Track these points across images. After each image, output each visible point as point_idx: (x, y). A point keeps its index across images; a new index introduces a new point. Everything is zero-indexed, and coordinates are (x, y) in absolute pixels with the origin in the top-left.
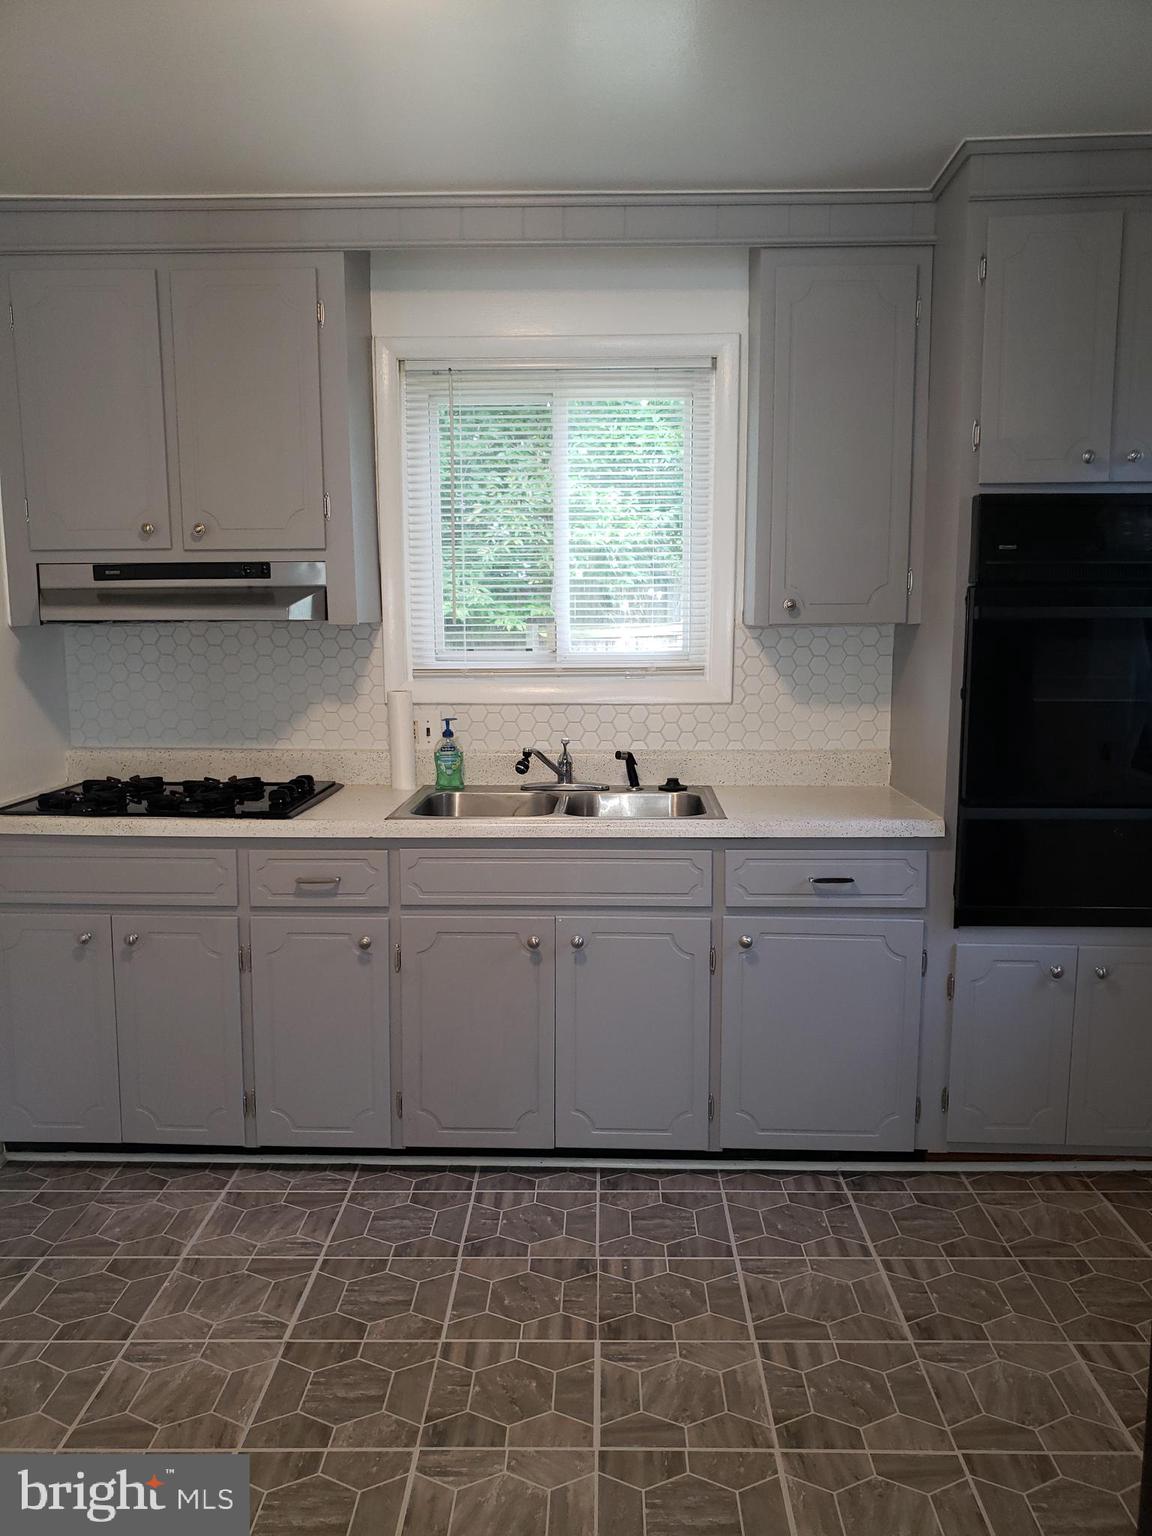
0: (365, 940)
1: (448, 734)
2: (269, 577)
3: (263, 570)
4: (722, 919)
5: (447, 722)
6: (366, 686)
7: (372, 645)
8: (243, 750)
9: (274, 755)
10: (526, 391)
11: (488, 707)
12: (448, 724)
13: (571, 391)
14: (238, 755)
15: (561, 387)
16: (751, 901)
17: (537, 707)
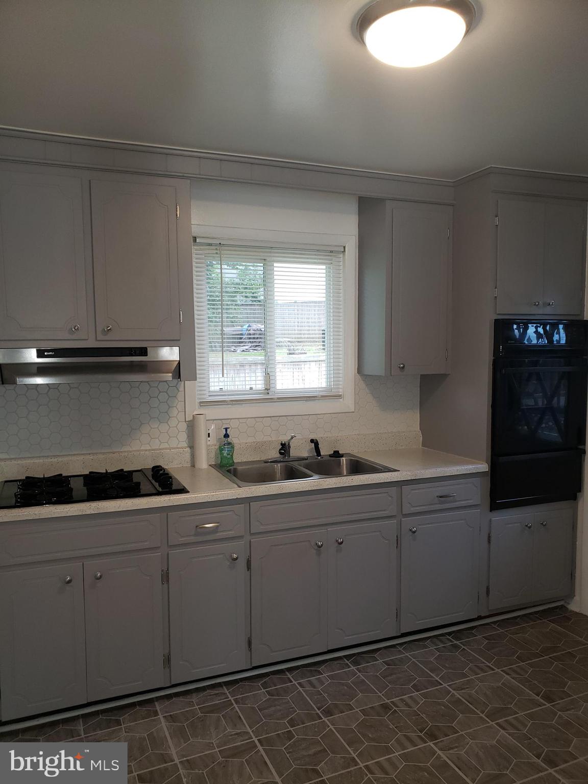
0: (235, 556)
1: (226, 436)
2: (147, 355)
3: (143, 352)
4: (401, 520)
5: (226, 429)
6: (174, 412)
7: (178, 389)
8: (104, 453)
9: (123, 455)
10: (254, 257)
11: (240, 420)
12: (226, 431)
13: (275, 259)
14: (101, 456)
15: (270, 256)
16: (413, 510)
17: (265, 418)
